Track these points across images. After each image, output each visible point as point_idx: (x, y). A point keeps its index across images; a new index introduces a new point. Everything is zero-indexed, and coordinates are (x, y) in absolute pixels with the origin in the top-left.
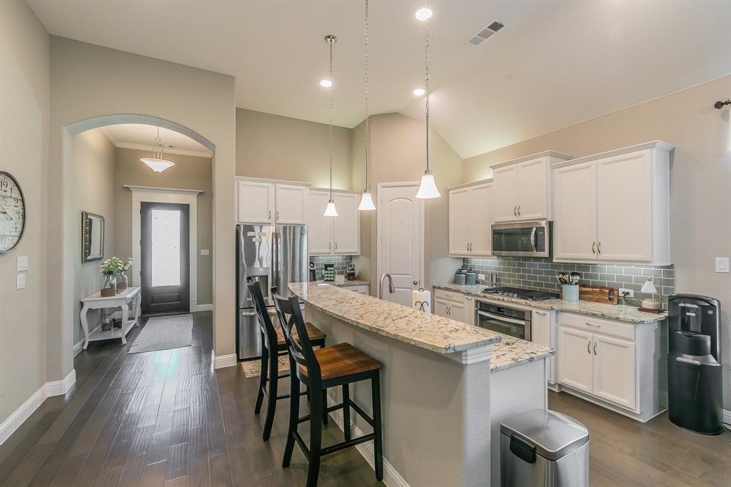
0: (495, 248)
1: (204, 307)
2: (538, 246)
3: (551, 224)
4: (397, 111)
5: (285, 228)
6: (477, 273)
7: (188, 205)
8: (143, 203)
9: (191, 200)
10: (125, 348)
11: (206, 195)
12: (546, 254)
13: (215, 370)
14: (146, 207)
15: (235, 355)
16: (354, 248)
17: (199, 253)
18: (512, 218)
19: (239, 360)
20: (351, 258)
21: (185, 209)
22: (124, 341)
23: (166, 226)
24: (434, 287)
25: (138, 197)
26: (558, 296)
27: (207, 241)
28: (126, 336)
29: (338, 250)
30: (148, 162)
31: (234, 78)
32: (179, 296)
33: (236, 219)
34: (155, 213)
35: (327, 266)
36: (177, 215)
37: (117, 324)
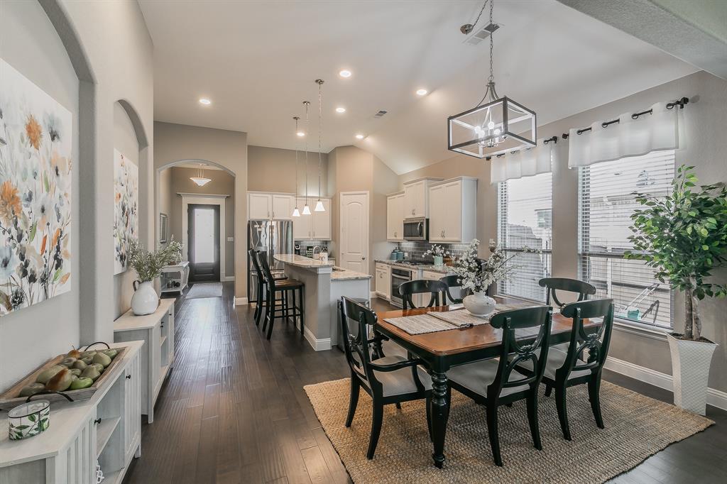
0: (404, 236)
1: (229, 279)
2: (421, 234)
3: (428, 220)
4: (351, 144)
5: (282, 223)
6: (404, 252)
7: (219, 206)
8: (189, 205)
9: (221, 202)
10: (182, 297)
11: (230, 199)
12: (425, 238)
13: (236, 306)
14: (191, 207)
15: (247, 298)
16: (327, 236)
17: (226, 239)
18: (412, 216)
19: (249, 302)
20: (326, 242)
21: (217, 208)
22: (182, 293)
23: (204, 220)
24: (376, 261)
25: (186, 201)
26: (433, 263)
27: (231, 232)
28: (183, 291)
29: (316, 237)
30: (195, 180)
31: (246, 133)
32: (213, 270)
33: (248, 216)
34: (197, 211)
35: (308, 248)
36: (212, 211)
37: (177, 285)
